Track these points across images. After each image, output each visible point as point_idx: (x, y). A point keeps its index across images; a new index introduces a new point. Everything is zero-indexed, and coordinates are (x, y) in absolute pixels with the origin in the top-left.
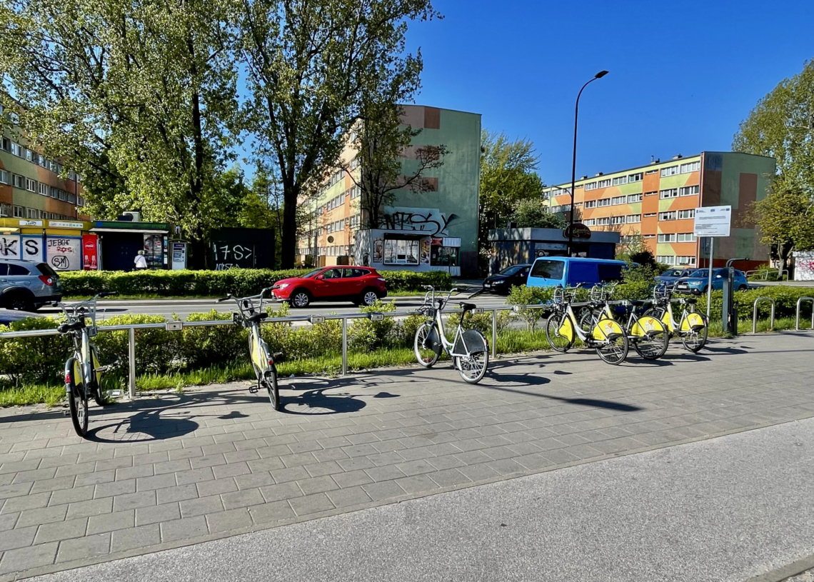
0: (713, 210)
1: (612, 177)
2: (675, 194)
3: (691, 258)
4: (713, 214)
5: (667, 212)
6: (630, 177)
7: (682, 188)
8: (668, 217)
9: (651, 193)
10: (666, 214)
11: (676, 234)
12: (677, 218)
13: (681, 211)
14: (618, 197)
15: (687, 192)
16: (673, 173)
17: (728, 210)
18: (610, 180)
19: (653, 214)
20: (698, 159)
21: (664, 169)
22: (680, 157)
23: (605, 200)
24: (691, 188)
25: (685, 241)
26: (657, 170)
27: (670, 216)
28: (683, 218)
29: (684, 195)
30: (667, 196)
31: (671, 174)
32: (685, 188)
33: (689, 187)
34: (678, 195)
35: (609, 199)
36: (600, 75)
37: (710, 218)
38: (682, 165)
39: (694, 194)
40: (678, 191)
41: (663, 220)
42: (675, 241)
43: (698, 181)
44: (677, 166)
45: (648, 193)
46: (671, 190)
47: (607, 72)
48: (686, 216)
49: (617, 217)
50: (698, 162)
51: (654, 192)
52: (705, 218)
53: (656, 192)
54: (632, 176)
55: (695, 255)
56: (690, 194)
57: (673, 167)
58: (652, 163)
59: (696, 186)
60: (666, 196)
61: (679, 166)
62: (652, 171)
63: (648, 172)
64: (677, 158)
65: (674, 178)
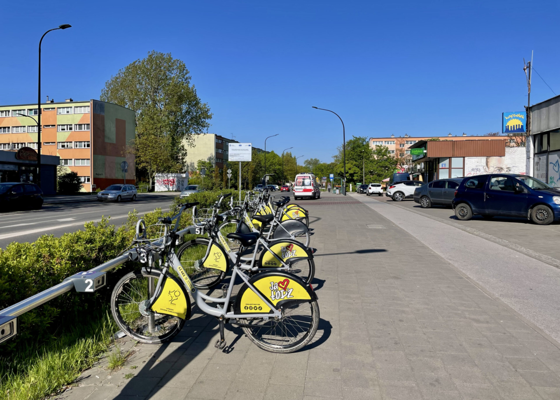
0: (240, 145)
1: (11, 108)
2: (71, 129)
3: (86, 178)
4: (240, 148)
5: (65, 142)
6: (29, 111)
7: (76, 125)
8: (66, 146)
9: (49, 126)
10: (63, 144)
11: (73, 160)
12: (73, 148)
13: (77, 142)
14: (18, 127)
15: (80, 128)
16: (68, 112)
17: (250, 145)
18: (9, 111)
19: (52, 143)
20: (88, 104)
21: (59, 108)
22: (71, 100)
23: (5, 128)
24: (83, 126)
25: (80, 165)
26: (54, 108)
27: (67, 146)
28: (78, 147)
29: (78, 130)
30: (64, 129)
31: (66, 113)
32: (79, 125)
33: (81, 125)
34: (73, 130)
35: (9, 128)
36: (63, 27)
37: (239, 150)
38: (75, 107)
39: (86, 130)
40: (73, 127)
41: (61, 148)
42: (73, 165)
43: (89, 120)
44: (71, 107)
45: (46, 126)
46: (67, 125)
47: (70, 26)
48: (80, 146)
49: (18, 144)
50: (88, 106)
51: (52, 126)
52: (236, 150)
53: (54, 126)
54: (31, 110)
55: (90, 176)
56: (83, 130)
57: (67, 108)
58: (48, 102)
59: (87, 125)
60: (62, 130)
61: (73, 107)
62: (49, 109)
63: (46, 109)
64: (69, 101)
65: (68, 116)
